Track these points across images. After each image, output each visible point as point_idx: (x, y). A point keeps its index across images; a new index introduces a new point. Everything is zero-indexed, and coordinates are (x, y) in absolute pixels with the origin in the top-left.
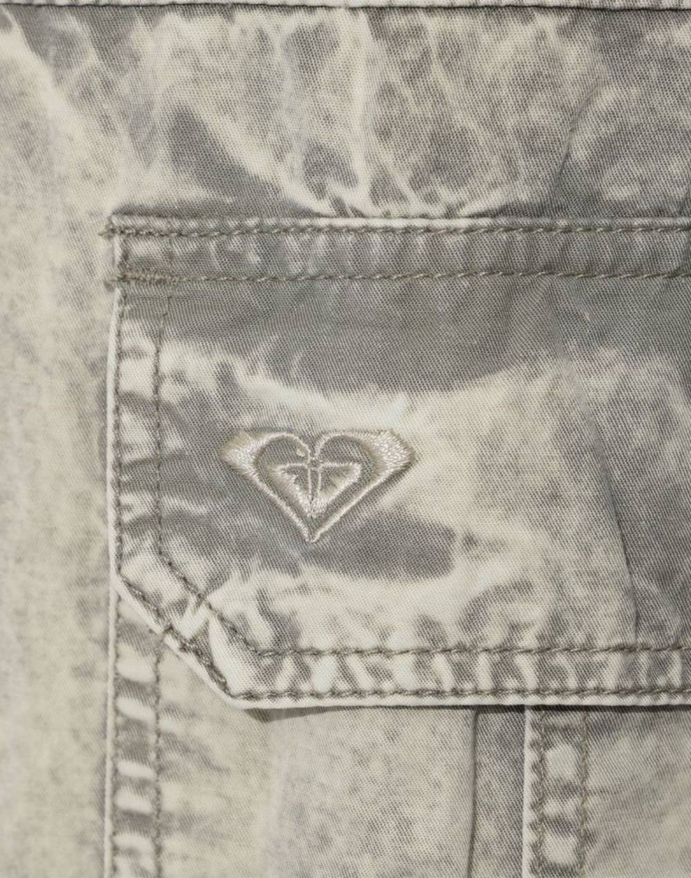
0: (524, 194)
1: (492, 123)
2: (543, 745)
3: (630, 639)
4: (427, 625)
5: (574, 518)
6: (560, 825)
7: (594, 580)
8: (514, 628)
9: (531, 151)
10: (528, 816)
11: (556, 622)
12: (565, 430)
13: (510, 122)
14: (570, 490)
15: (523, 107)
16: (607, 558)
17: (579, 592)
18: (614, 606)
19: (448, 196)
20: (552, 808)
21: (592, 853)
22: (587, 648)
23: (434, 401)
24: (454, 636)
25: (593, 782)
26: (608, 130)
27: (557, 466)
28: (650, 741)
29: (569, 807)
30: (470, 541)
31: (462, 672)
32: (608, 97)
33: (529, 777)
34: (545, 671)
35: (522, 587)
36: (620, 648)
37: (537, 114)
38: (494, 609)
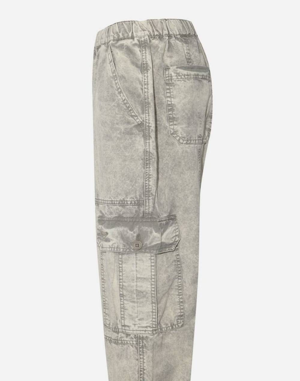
0: (117, 216)
1: (114, 211)
2: (119, 255)
3: (124, 248)
4: (109, 246)
5: (119, 238)
6: (120, 261)
7: (120, 243)
8: (115, 246)
9: (117, 213)
10: (118, 260)
11: (118, 246)
12: (118, 232)
13: (115, 212)
14: (118, 237)
15: (116, 211)
16: (122, 242)
17: (119, 244)
18: (122, 245)
19: (112, 216)
20: (120, 260)
21: (123, 263)
22: (120, 248)
23: (110, 230)
24: (111, 247)
25: (123, 258)
26: (123, 212)
27: (117, 235)
28: (128, 256)
29: (121, 260)
30: (112, 240)
31: (112, 249)
32: (123, 210)
33: (118, 257)
34: (117, 250)
35: (115, 243)
36: (123, 248)
37: (117, 211)
38: (113, 245)
